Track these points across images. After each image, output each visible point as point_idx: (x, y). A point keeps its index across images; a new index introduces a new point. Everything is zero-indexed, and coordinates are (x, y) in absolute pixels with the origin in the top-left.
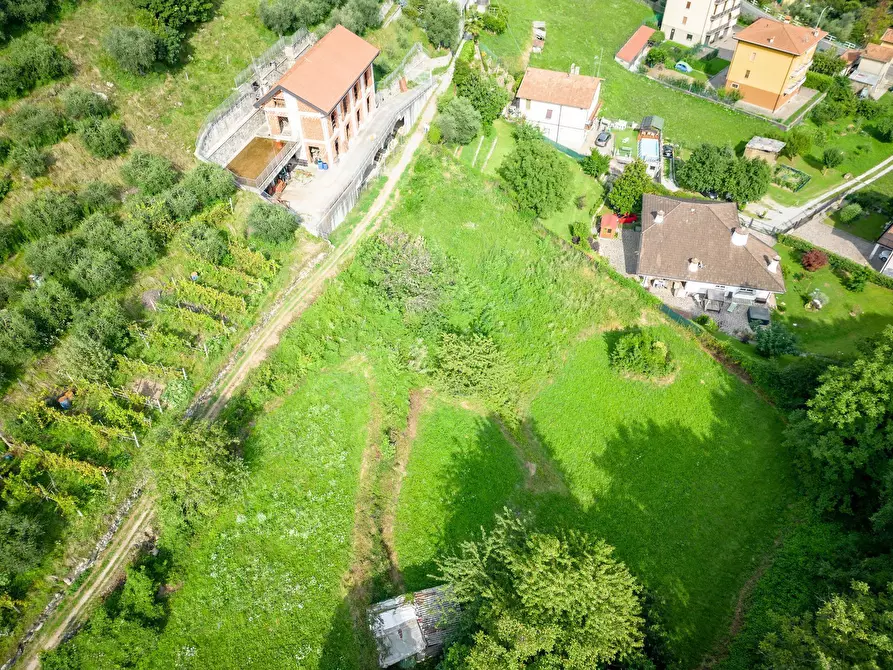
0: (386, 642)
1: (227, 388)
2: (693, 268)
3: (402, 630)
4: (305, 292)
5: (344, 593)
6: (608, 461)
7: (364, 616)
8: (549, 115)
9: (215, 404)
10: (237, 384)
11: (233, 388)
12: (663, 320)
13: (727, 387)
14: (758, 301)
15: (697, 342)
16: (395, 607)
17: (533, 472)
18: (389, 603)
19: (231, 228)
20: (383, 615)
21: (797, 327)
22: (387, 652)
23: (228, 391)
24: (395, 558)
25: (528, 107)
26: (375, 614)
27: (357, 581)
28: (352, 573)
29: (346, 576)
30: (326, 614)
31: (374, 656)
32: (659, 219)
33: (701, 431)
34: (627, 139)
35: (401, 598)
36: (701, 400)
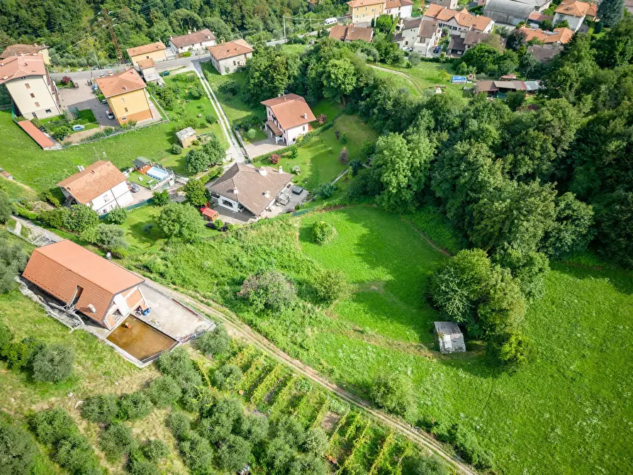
0: (457, 348)
1: (328, 388)
2: (267, 196)
3: (454, 341)
4: (259, 343)
5: (435, 360)
7: (444, 355)
9: (338, 393)
10: (327, 382)
11: (329, 384)
12: (298, 218)
13: (345, 214)
14: (288, 187)
15: (316, 213)
16: (443, 343)
17: (376, 288)
18: (441, 345)
20: (446, 347)
21: (308, 183)
22: (461, 348)
23: (330, 387)
24: (415, 343)
26: (445, 350)
27: (431, 355)
28: (426, 356)
29: (427, 358)
30: (444, 367)
31: (461, 353)
32: (236, 192)
33: (365, 231)
34: (141, 178)
35: (440, 339)
36: (348, 224)
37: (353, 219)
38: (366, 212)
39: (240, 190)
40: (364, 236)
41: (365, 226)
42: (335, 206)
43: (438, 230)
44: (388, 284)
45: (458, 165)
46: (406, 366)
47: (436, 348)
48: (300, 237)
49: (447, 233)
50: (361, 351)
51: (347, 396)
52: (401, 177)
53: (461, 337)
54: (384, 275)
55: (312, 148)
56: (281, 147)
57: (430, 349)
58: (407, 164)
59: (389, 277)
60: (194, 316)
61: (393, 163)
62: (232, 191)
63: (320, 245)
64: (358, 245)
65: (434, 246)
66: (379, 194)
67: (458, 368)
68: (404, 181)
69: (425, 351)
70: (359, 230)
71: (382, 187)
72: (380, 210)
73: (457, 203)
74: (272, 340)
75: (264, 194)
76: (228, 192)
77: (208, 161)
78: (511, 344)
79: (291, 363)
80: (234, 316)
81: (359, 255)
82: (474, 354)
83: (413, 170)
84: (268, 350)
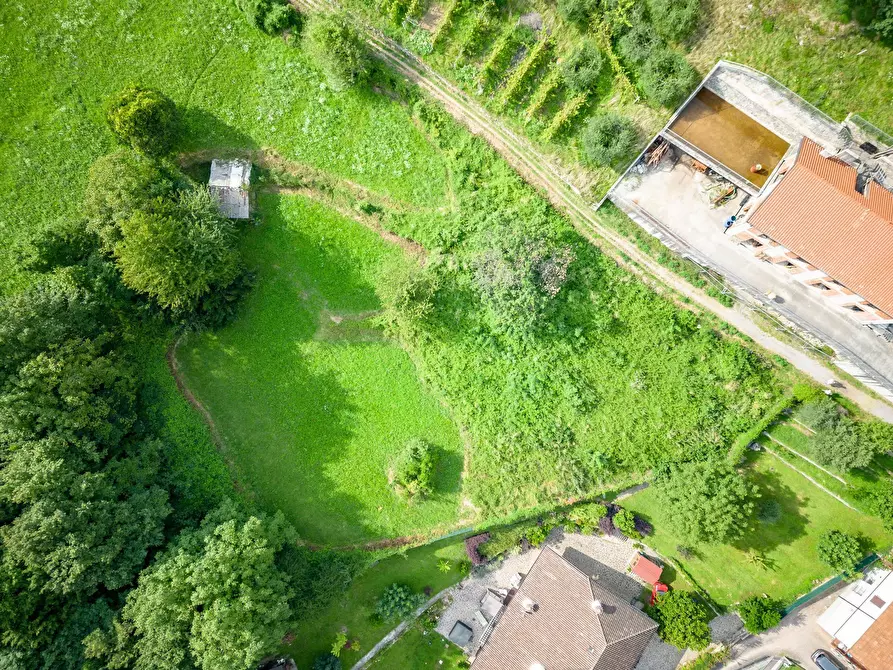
0: (225, 165)
1: (431, 84)
2: (527, 603)
3: (227, 176)
4: (535, 168)
5: (264, 148)
7: (247, 157)
9: (416, 73)
10: (433, 92)
11: (429, 89)
12: (462, 522)
13: (366, 522)
16: (244, 173)
17: (333, 318)
18: (248, 174)
19: (614, 100)
20: (241, 168)
22: (219, 164)
23: (428, 85)
24: (288, 192)
26: (244, 164)
27: (269, 158)
28: (276, 156)
29: (275, 153)
30: (253, 134)
31: (221, 157)
32: (595, 605)
33: (332, 471)
35: (247, 181)
36: (363, 494)
37: (350, 507)
38: (321, 525)
40: (335, 458)
41: (331, 485)
44: (308, 330)
46: (310, 135)
47: (258, 171)
48: (460, 468)
50: (375, 165)
51: (405, 69)
53: (213, 180)
54: (317, 355)
57: (267, 173)
59: (306, 348)
62: (605, 609)
63: (423, 441)
64: (349, 435)
65: (208, 416)
67: (232, 129)
69: (275, 168)
70: (342, 475)
75: (536, 608)
76: (615, 609)
79: (485, 129)
80: (577, 224)
81: (353, 409)
82: (200, 155)
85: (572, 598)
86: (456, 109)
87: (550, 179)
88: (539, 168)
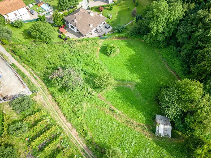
0: (166, 134)
1: (81, 145)
2: (91, 26)
3: (165, 130)
4: (53, 108)
5: (150, 139)
6: (132, 72)
7: (157, 137)
8: (16, 15)
9: (85, 151)
10: (81, 141)
11: (82, 143)
12: (102, 41)
13: (126, 43)
14: (103, 24)
15: (112, 39)
16: (159, 129)
17: (130, 86)
18: (157, 130)
20: (160, 132)
21: (114, 23)
22: (168, 135)
23: (82, 145)
24: (142, 124)
25: (8, 16)
26: (158, 134)
27: (148, 135)
28: (146, 135)
29: (146, 136)
30: (155, 145)
31: (168, 138)
32: (75, 21)
33: (133, 53)
34: (37, 8)
35: (157, 127)
36: (126, 48)
37: (129, 46)
38: (138, 43)
39: (78, 21)
40: (132, 55)
41: (134, 50)
42: (122, 38)
43: (173, 60)
44: (138, 85)
45: (197, 24)
46: (132, 139)
47: (153, 131)
48: (100, 50)
49: (178, 63)
50: (109, 124)
51: (90, 154)
52: (160, 26)
53: (170, 128)
54: (136, 79)
55: (120, 7)
56: (106, 4)
57: (150, 130)
58: (166, 19)
59: (139, 81)
60: (22, 85)
61: (158, 17)
62: (74, 21)
63: (109, 56)
64: (128, 60)
65: (168, 68)
66: (146, 35)
67: (164, 148)
68: (161, 29)
69: (146, 132)
70: (131, 52)
71: (148, 30)
72: (145, 44)
73: (189, 47)
74: (60, 107)
75: (89, 25)
76: (72, 21)
77: (69, 5)
78: (203, 150)
79: (65, 124)
80: (46, 89)
81: (127, 65)
82: (176, 141)
83: (168, 23)
84: (56, 113)
85: (81, 24)
86: (74, 133)
87: (49, 103)
88: (52, 108)
